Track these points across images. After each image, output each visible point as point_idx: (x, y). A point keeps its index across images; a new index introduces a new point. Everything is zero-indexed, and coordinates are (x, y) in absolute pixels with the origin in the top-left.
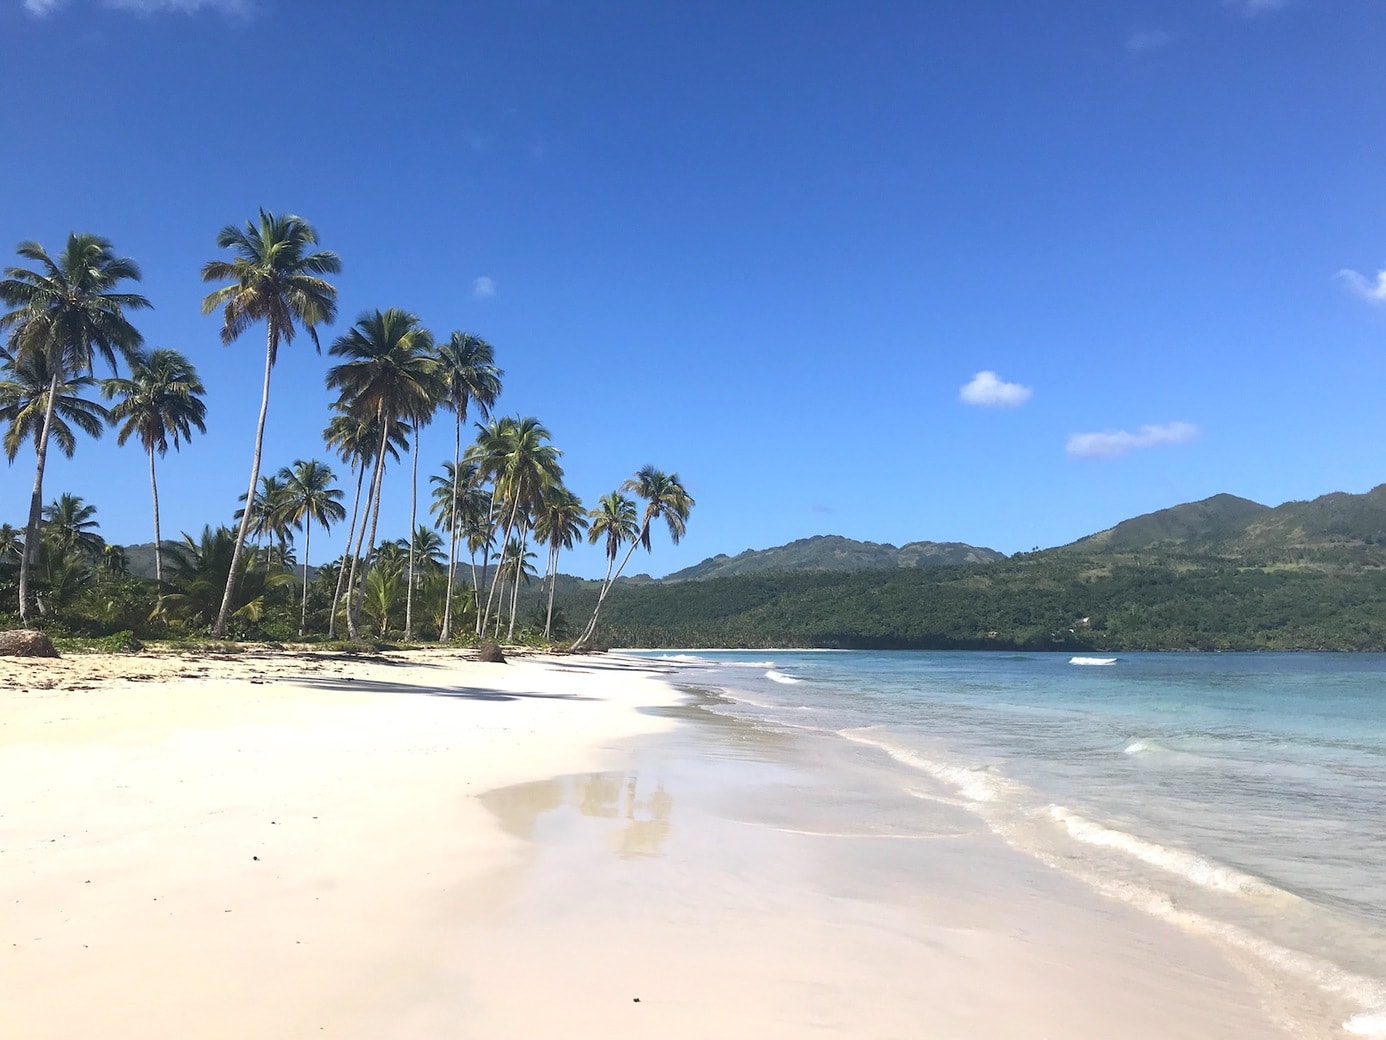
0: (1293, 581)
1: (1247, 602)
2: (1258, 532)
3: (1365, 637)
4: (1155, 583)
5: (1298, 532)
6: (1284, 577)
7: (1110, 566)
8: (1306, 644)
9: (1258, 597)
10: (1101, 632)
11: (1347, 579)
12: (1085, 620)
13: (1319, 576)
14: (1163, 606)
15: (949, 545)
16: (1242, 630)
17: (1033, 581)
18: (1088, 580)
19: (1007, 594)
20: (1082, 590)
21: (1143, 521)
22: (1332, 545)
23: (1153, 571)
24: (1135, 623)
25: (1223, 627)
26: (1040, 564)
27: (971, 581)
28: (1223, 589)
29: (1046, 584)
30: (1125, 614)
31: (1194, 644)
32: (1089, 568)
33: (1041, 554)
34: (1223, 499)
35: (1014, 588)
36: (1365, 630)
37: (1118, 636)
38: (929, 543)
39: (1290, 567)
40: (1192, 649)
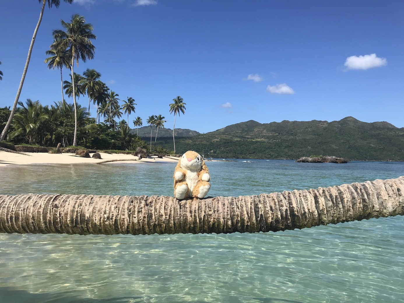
0: (258, 143)
1: (247, 148)
2: (256, 131)
3: (269, 156)
4: (228, 143)
5: (265, 131)
6: (257, 142)
7: (220, 138)
8: (258, 157)
9: (250, 147)
10: (215, 154)
11: (270, 143)
12: (212, 151)
13: (264, 142)
14: (229, 148)
15: (185, 130)
16: (245, 154)
17: (202, 141)
18: (214, 142)
19: (195, 145)
20: (212, 144)
21: (232, 126)
22: (271, 134)
23: (229, 140)
24: (223, 152)
25: (241, 153)
26: (204, 137)
27: (187, 141)
28: (243, 145)
29: (204, 142)
30: (221, 150)
31: (235, 157)
32: (215, 139)
33: (205, 135)
34: (252, 121)
35: (197, 143)
36: (270, 154)
37: (219, 155)
38: (180, 129)
39: (259, 140)
40: (234, 158)
